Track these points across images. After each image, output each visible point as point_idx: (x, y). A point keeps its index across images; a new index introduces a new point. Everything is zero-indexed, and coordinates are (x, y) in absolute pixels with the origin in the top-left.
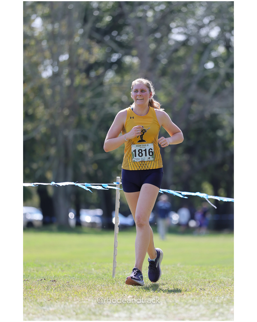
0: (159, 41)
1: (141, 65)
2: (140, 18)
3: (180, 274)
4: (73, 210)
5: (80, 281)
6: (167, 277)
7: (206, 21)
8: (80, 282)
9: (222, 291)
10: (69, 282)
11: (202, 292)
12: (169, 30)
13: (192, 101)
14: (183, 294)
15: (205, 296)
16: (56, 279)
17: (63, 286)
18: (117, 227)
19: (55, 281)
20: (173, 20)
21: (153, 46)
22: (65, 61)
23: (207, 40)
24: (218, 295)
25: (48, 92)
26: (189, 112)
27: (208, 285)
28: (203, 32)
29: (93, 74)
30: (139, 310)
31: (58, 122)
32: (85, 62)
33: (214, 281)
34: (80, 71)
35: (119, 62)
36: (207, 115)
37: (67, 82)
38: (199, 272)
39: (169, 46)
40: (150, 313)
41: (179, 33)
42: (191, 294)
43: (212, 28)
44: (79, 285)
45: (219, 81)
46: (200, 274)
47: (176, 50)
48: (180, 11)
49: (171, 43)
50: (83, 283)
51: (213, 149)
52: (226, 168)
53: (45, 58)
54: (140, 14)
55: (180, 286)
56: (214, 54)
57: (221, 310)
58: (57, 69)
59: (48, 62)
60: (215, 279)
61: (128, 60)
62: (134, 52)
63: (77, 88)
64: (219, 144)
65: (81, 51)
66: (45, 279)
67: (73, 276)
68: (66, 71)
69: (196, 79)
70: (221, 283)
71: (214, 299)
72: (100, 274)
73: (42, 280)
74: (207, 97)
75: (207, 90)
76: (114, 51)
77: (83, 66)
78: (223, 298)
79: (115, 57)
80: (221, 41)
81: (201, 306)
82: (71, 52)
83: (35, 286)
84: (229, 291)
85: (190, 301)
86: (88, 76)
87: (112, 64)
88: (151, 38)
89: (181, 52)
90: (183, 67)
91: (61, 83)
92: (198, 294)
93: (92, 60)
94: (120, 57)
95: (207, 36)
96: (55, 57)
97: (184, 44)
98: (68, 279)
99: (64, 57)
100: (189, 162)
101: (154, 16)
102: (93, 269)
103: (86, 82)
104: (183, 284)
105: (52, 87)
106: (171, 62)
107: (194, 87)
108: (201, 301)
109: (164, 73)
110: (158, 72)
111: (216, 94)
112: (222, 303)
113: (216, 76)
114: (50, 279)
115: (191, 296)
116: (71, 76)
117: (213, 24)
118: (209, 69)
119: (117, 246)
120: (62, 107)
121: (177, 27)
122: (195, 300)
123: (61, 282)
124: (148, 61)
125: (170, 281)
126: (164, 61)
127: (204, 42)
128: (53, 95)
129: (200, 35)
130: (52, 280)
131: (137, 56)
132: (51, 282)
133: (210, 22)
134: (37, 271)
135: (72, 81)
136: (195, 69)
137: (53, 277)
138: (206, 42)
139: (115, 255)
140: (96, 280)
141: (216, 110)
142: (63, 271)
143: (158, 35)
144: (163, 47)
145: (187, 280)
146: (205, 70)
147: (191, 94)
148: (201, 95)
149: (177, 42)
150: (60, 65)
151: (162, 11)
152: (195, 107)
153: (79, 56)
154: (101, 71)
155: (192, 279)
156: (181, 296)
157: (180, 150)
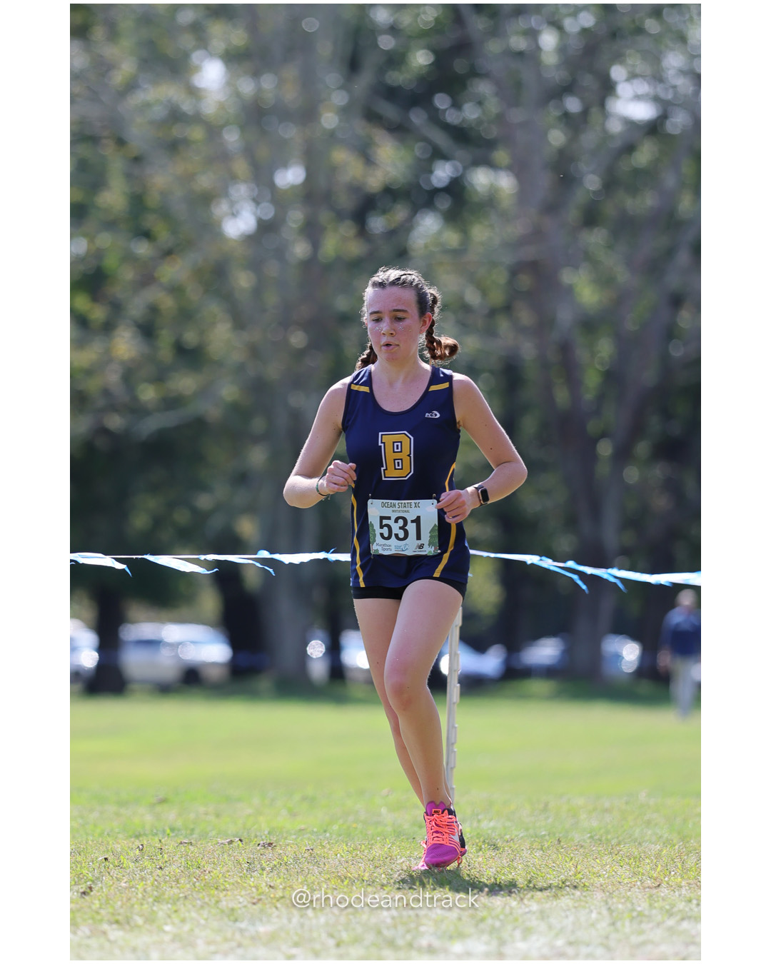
0: (574, 124)
1: (523, 195)
2: (520, 55)
3: (648, 823)
4: (320, 633)
5: (347, 845)
6: (608, 832)
8: (345, 848)
10: (312, 849)
12: (608, 88)
13: (676, 301)
14: (659, 886)
16: (273, 839)
17: (296, 859)
18: (455, 686)
19: (270, 844)
20: (618, 58)
21: (557, 137)
22: (293, 187)
25: (243, 280)
26: (671, 333)
29: (377, 224)
30: (527, 932)
31: (274, 370)
32: (355, 189)
34: (340, 216)
35: (456, 189)
37: (300, 249)
39: (607, 136)
40: (560, 942)
41: (638, 98)
42: (684, 883)
44: (342, 856)
47: (630, 148)
48: (640, 31)
49: (615, 127)
50: (355, 852)
53: (234, 178)
54: (519, 43)
55: (647, 861)
58: (268, 212)
59: (241, 191)
61: (481, 179)
62: (501, 156)
63: (328, 268)
65: (341, 156)
66: (241, 840)
67: (325, 831)
68: (296, 217)
72: (406, 826)
73: (231, 842)
76: (438, 154)
77: (346, 202)
79: (442, 173)
82: (312, 159)
83: (212, 860)
85: (681, 905)
86: (363, 231)
87: (436, 192)
88: (553, 112)
89: (645, 155)
90: (648, 200)
91: (280, 253)
93: (375, 182)
94: (459, 174)
96: (262, 176)
97: (653, 128)
98: (309, 839)
99: (291, 176)
100: (672, 486)
101: (562, 49)
102: (384, 810)
103: (355, 248)
104: (658, 856)
105: (255, 265)
106: (611, 183)
107: (683, 258)
109: (591, 218)
110: (572, 214)
114: (255, 839)
115: (684, 891)
116: (312, 231)
119: (455, 740)
120: (286, 323)
121: (632, 76)
123: (289, 849)
124: (544, 182)
125: (619, 844)
126: (592, 182)
128: (257, 291)
130: (262, 842)
131: (509, 168)
132: (258, 848)
134: (218, 816)
135: (316, 244)
137: (266, 832)
139: (449, 767)
140: (393, 844)
142: (293, 814)
143: (573, 104)
144: (589, 139)
145: (669, 842)
147: (673, 281)
149: (630, 124)
150: (279, 199)
151: (585, 31)
152: (687, 319)
153: (334, 169)
154: (400, 213)
156: (654, 891)
157: (642, 448)
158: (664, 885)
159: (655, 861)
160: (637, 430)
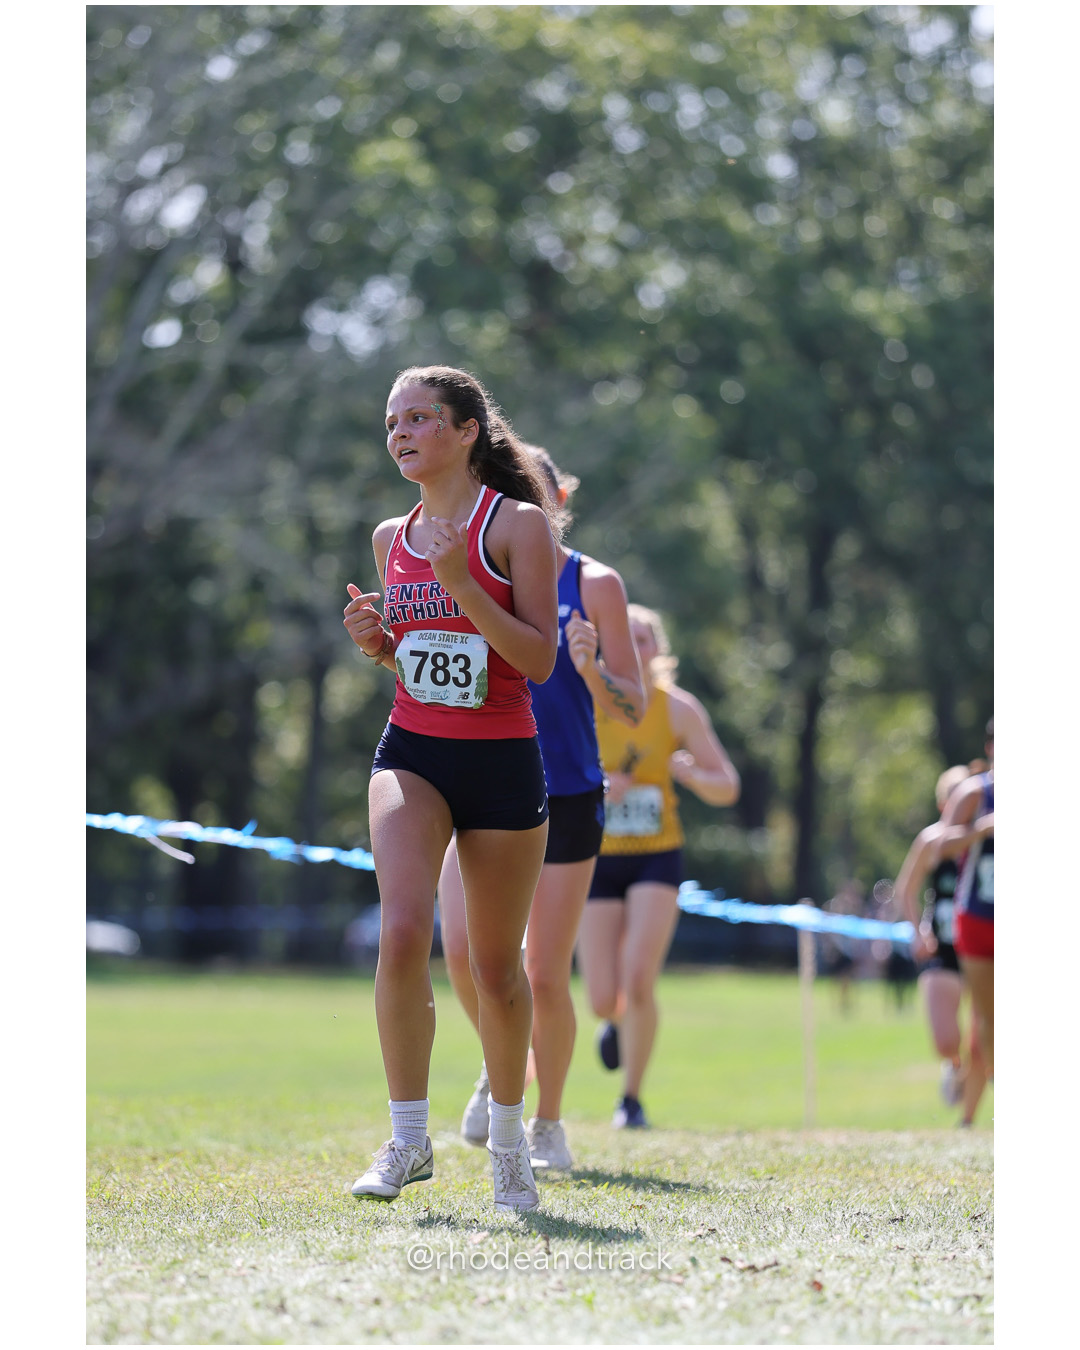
7: (152, 163)
9: (203, 1191)
13: (95, 468)
15: (138, 1213)
23: (151, 240)
24: (186, 1208)
27: (150, 1170)
28: (140, 205)
33: (176, 1154)
36: (154, 522)
38: (117, 1121)
43: (174, 194)
45: (199, 394)
46: (121, 1127)
51: (177, 652)
52: (226, 725)
56: (180, 293)
57: (197, 1264)
60: (176, 1146)
64: (199, 636)
69: (112, 386)
70: (199, 1160)
74: (157, 453)
75: (155, 427)
78: (203, 1218)
80: (210, 242)
81: (119, 1249)
84: (231, 1194)
95: (153, 221)
107: (103, 415)
108: (122, 1231)
111: (189, 441)
112: (201, 1237)
113: (186, 373)
117: (179, 175)
118: (161, 350)
127: (139, 246)
129: (127, 218)
133: (166, 169)
136: (108, 349)
138: (148, 248)
141: (189, 504)
146: (147, 351)
148: (129, 447)
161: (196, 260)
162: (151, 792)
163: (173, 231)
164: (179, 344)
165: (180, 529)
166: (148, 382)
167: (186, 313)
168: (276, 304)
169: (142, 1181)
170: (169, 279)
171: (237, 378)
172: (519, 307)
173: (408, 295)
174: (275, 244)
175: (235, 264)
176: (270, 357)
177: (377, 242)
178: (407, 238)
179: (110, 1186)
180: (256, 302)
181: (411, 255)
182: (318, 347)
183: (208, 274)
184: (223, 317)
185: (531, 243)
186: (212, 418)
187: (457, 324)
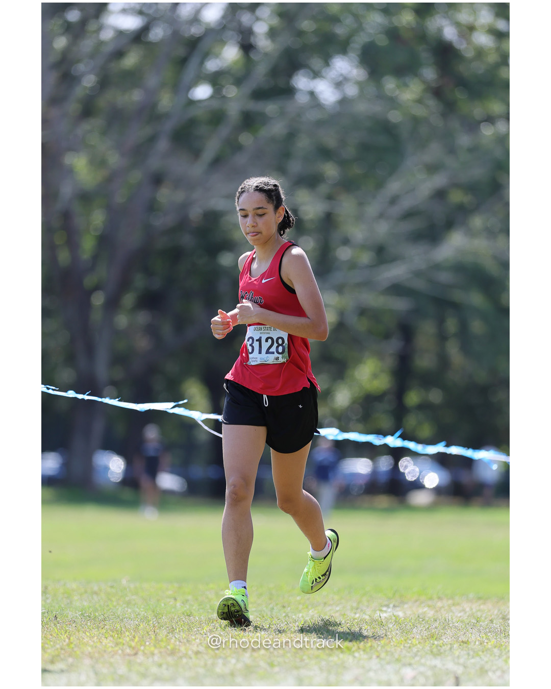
0: (76, 32)
3: (128, 603)
6: (96, 610)
11: (183, 649)
13: (157, 180)
14: (136, 653)
15: (191, 658)
21: (61, 43)
23: (195, 31)
26: (152, 207)
27: (198, 631)
28: (186, 9)
36: (195, 214)
38: (175, 599)
39: (101, 43)
41: (126, 12)
42: (156, 651)
45: (224, 131)
46: (178, 604)
47: (119, 54)
49: (107, 35)
51: (210, 298)
55: (127, 633)
56: (212, 65)
64: (224, 287)
69: (169, 126)
71: (213, 665)
74: (197, 170)
75: (196, 153)
78: (233, 661)
80: (230, 33)
85: (154, 670)
89: (131, 60)
90: (136, 96)
92: (173, 653)
95: (196, 19)
97: (139, 37)
100: (152, 331)
104: (136, 630)
106: (104, 82)
107: (163, 145)
108: (181, 670)
109: (88, 111)
110: (73, 106)
111: (217, 162)
112: (232, 674)
113: (217, 118)
115: (156, 658)
118: (200, 101)
122: (164, 667)
126: (89, 81)
127: (186, 35)
129: (178, 16)
136: (166, 101)
138: (192, 36)
141: (218, 204)
144: (87, 45)
145: (145, 619)
146: (192, 103)
147: (154, 163)
148: (180, 165)
149: (121, 33)
152: (166, 195)
155: (157, 616)
156: (132, 658)
157: (129, 299)
158: (140, 653)
159: (133, 634)
160: (124, 285)
161: (223, 43)
162: (195, 389)
163: (208, 24)
164: (212, 97)
165: (213, 218)
166: (192, 123)
167: (215, 79)
168: (274, 72)
169: (193, 637)
170: (206, 55)
171: (249, 121)
172: (430, 73)
173: (357, 67)
174: (272, 33)
175: (247, 47)
176: (270, 108)
177: (340, 31)
178: (360, 28)
179: (173, 641)
180: (261, 71)
181: (361, 40)
182: (302, 99)
183: (230, 54)
184: (239, 81)
185: (440, 30)
186: (234, 147)
187: (390, 84)
